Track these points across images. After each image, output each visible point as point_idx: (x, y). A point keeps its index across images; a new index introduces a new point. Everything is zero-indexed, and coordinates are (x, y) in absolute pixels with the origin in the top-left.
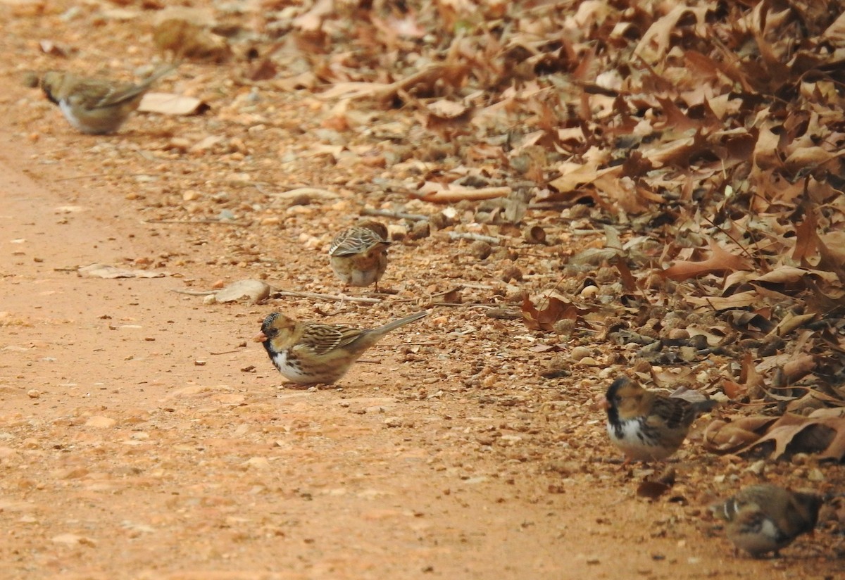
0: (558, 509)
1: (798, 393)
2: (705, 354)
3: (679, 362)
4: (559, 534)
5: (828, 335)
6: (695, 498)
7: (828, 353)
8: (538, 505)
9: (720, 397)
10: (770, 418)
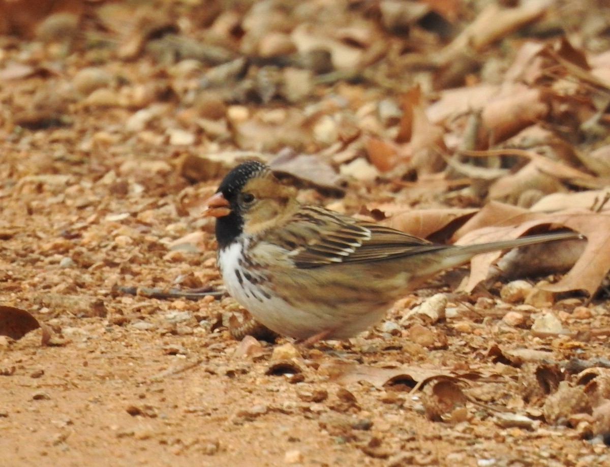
0: (52, 386)
1: (511, 163)
2: (330, 85)
3: (280, 100)
4: (56, 436)
5: (568, 52)
6: (316, 367)
7: (565, 86)
8: (15, 379)
9: (361, 171)
10: (459, 212)
